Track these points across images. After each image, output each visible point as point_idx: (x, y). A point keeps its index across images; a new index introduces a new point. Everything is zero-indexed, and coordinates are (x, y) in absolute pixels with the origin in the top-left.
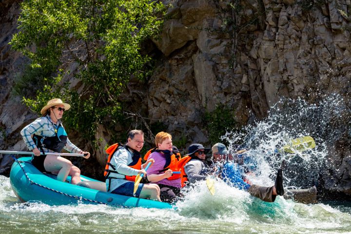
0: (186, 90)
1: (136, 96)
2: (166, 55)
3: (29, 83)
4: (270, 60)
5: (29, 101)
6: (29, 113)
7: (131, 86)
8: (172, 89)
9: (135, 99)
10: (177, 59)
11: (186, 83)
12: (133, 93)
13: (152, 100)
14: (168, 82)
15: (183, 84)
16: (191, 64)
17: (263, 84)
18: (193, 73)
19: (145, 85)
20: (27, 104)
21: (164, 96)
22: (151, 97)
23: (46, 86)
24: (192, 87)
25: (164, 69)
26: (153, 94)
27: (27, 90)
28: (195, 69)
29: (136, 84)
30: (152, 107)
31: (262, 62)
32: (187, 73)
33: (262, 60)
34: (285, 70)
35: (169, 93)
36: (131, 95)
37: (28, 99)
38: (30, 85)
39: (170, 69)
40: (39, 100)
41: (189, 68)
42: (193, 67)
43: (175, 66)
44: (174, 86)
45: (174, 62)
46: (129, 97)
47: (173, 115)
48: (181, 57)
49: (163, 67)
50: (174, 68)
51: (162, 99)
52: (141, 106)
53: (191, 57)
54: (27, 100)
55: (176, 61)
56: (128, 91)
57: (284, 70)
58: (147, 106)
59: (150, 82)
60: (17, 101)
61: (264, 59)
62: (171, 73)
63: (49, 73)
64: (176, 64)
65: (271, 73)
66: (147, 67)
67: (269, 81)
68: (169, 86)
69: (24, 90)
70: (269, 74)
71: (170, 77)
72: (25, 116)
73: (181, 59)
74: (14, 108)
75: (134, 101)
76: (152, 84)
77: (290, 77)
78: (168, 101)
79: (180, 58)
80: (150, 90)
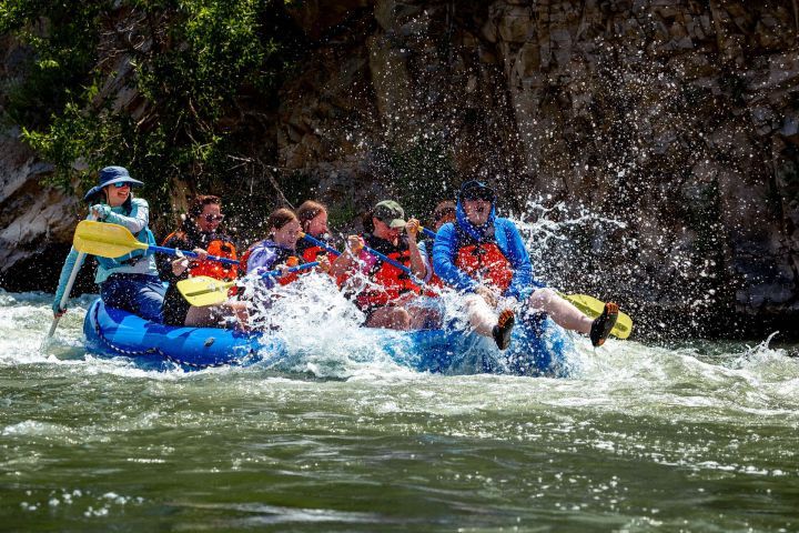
1: (252, 123)
3: (38, 99)
4: (521, 45)
5: (35, 135)
6: (37, 160)
7: (243, 101)
8: (325, 106)
9: (251, 128)
12: (247, 117)
13: (285, 129)
14: (317, 94)
16: (363, 56)
17: (508, 94)
18: (368, 73)
19: (272, 100)
20: (31, 142)
21: (309, 121)
22: (283, 125)
23: (69, 105)
26: (286, 118)
27: (33, 113)
28: (371, 65)
29: (252, 98)
30: (285, 144)
31: (505, 49)
32: (356, 73)
33: (506, 45)
34: (553, 65)
35: (318, 114)
36: (243, 120)
37: (33, 132)
38: (41, 104)
40: (55, 134)
41: (360, 64)
42: (367, 63)
43: (330, 60)
44: (329, 100)
45: (329, 53)
46: (239, 124)
47: (327, 160)
48: (343, 42)
49: (307, 63)
50: (330, 64)
51: (305, 128)
52: (263, 143)
53: (363, 41)
54: (30, 132)
56: (236, 113)
57: (550, 64)
58: (275, 141)
59: (280, 93)
60: (13, 135)
61: (510, 43)
62: (322, 75)
63: (76, 76)
64: (333, 57)
65: (526, 71)
67: (520, 88)
68: (319, 102)
69: (27, 113)
70: (521, 73)
72: (30, 166)
73: (344, 46)
74: (8, 150)
75: (248, 132)
76: (284, 97)
77: (562, 79)
78: (318, 132)
79: (341, 45)
80: (281, 110)
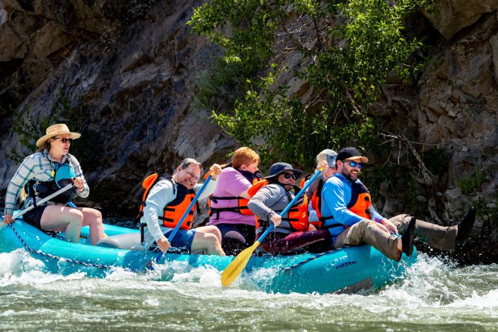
0: (481, 94)
1: (398, 107)
2: (446, 37)
3: (222, 88)
5: (222, 117)
6: (221, 137)
7: (390, 89)
8: (457, 94)
9: (397, 111)
10: (464, 44)
11: (481, 83)
12: (393, 101)
13: (424, 112)
14: (450, 83)
15: (475, 84)
16: (488, 52)
18: (492, 66)
19: (413, 88)
20: (219, 123)
21: (444, 105)
22: (423, 108)
23: (249, 92)
24: (491, 90)
25: (443, 61)
26: (425, 102)
27: (218, 99)
28: (495, 60)
29: (398, 86)
30: (424, 124)
32: (482, 67)
35: (452, 100)
36: (390, 104)
37: (221, 115)
38: (224, 92)
39: (454, 62)
40: (239, 116)
41: (485, 58)
42: (492, 57)
43: (461, 55)
44: (460, 88)
45: (460, 50)
46: (387, 108)
47: (459, 137)
48: (472, 41)
49: (442, 58)
50: (461, 58)
51: (441, 111)
52: (406, 123)
53: (488, 40)
54: (218, 115)
55: (463, 47)
56: (384, 98)
58: (416, 122)
59: (420, 82)
60: (202, 117)
62: (455, 68)
63: (254, 70)
64: (464, 53)
66: (415, 58)
68: (453, 89)
69: (213, 99)
71: (454, 73)
72: (216, 142)
73: (472, 44)
74: (198, 128)
75: (394, 114)
76: (424, 86)
78: (452, 114)
79: (470, 43)
80: (421, 96)
